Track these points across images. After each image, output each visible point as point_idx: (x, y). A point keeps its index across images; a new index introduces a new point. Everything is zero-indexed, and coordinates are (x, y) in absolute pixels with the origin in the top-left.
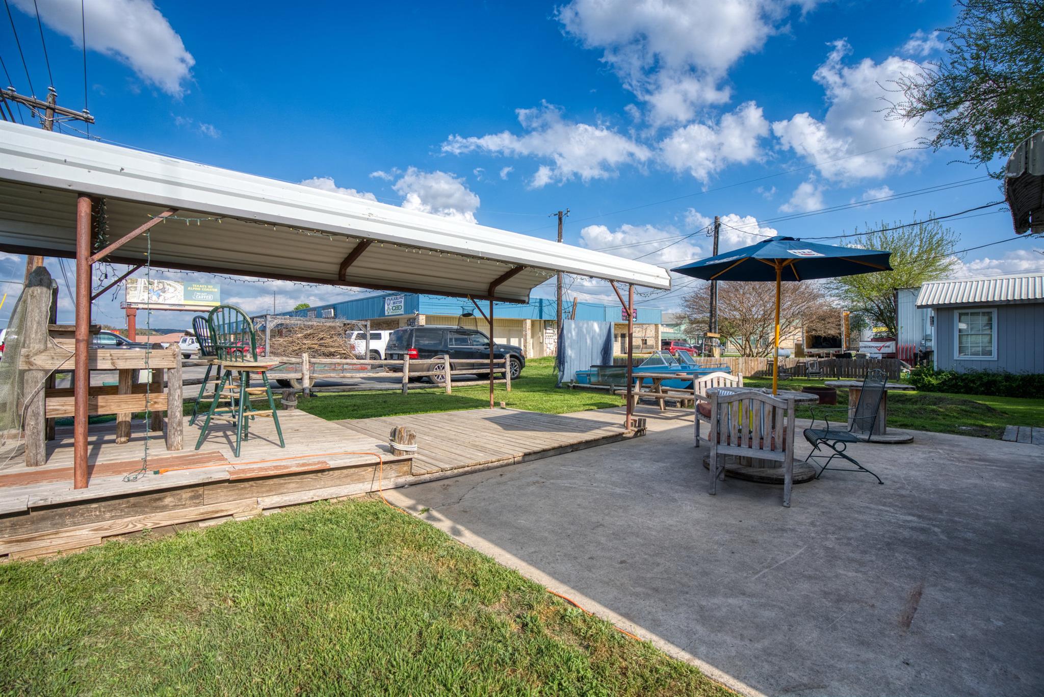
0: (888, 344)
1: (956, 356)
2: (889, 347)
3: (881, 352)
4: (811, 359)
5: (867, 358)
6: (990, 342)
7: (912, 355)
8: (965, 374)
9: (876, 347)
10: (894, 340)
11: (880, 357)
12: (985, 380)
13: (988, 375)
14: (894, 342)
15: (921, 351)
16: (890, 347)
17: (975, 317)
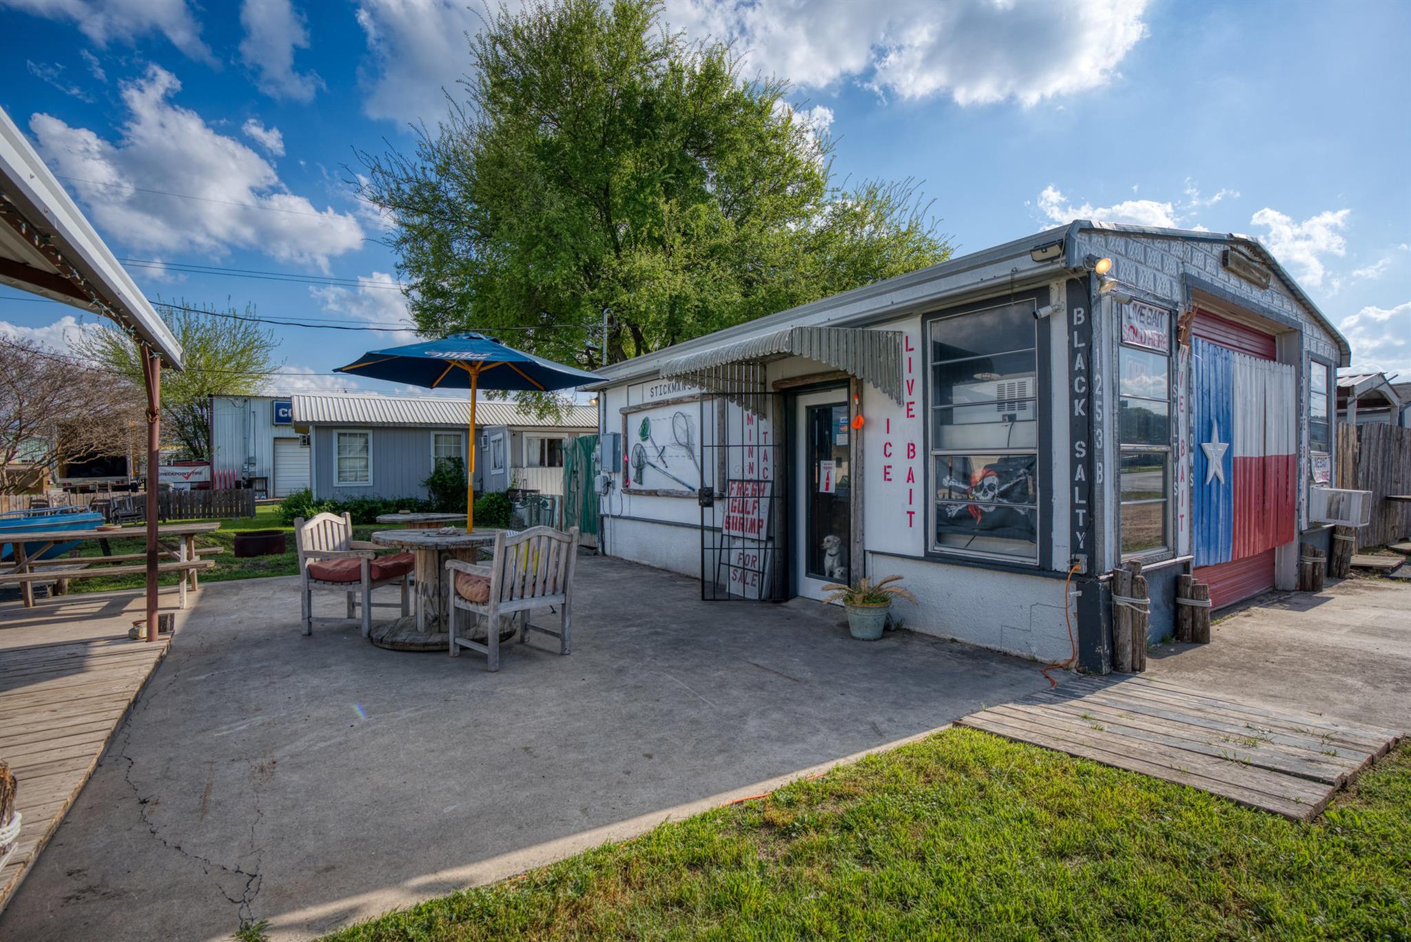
0: (199, 469)
1: (336, 483)
2: (200, 473)
3: (189, 480)
4: (118, 493)
5: (171, 490)
6: (367, 466)
7: (233, 484)
8: (345, 503)
9: (183, 474)
10: (208, 464)
11: (188, 488)
12: (366, 507)
13: (367, 502)
14: (207, 467)
15: (244, 478)
16: (203, 474)
17: (353, 439)
